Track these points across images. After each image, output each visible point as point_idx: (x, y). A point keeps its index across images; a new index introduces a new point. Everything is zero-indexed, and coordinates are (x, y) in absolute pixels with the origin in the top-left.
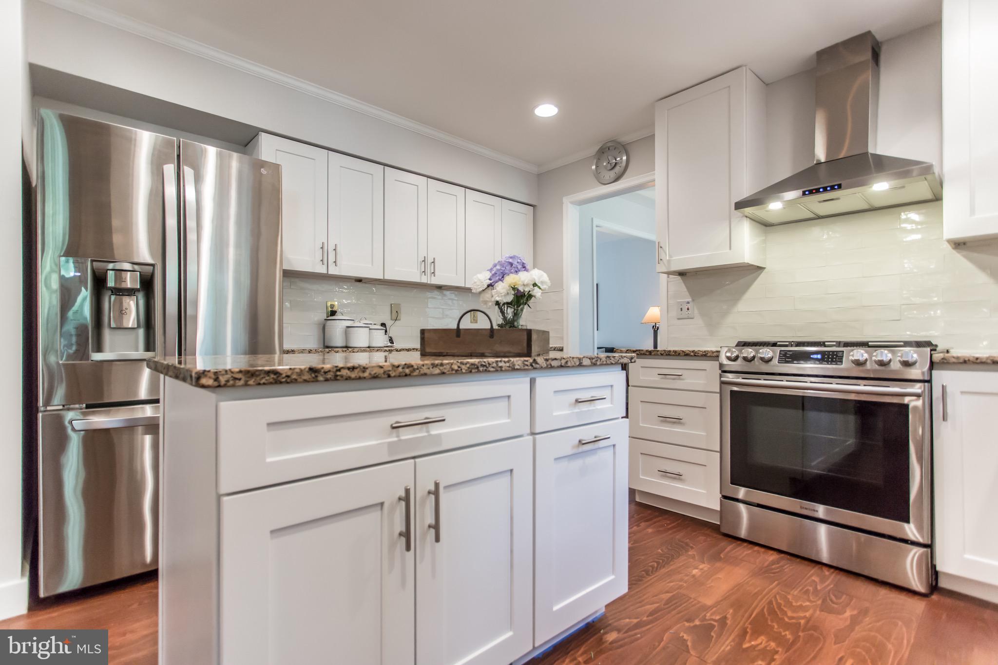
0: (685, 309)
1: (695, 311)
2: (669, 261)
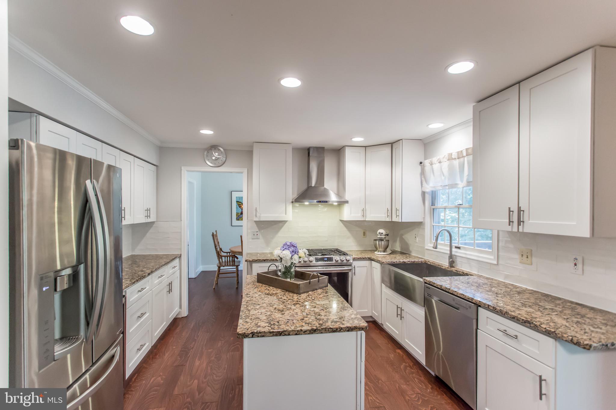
0: (256, 234)
1: (260, 236)
2: (260, 216)
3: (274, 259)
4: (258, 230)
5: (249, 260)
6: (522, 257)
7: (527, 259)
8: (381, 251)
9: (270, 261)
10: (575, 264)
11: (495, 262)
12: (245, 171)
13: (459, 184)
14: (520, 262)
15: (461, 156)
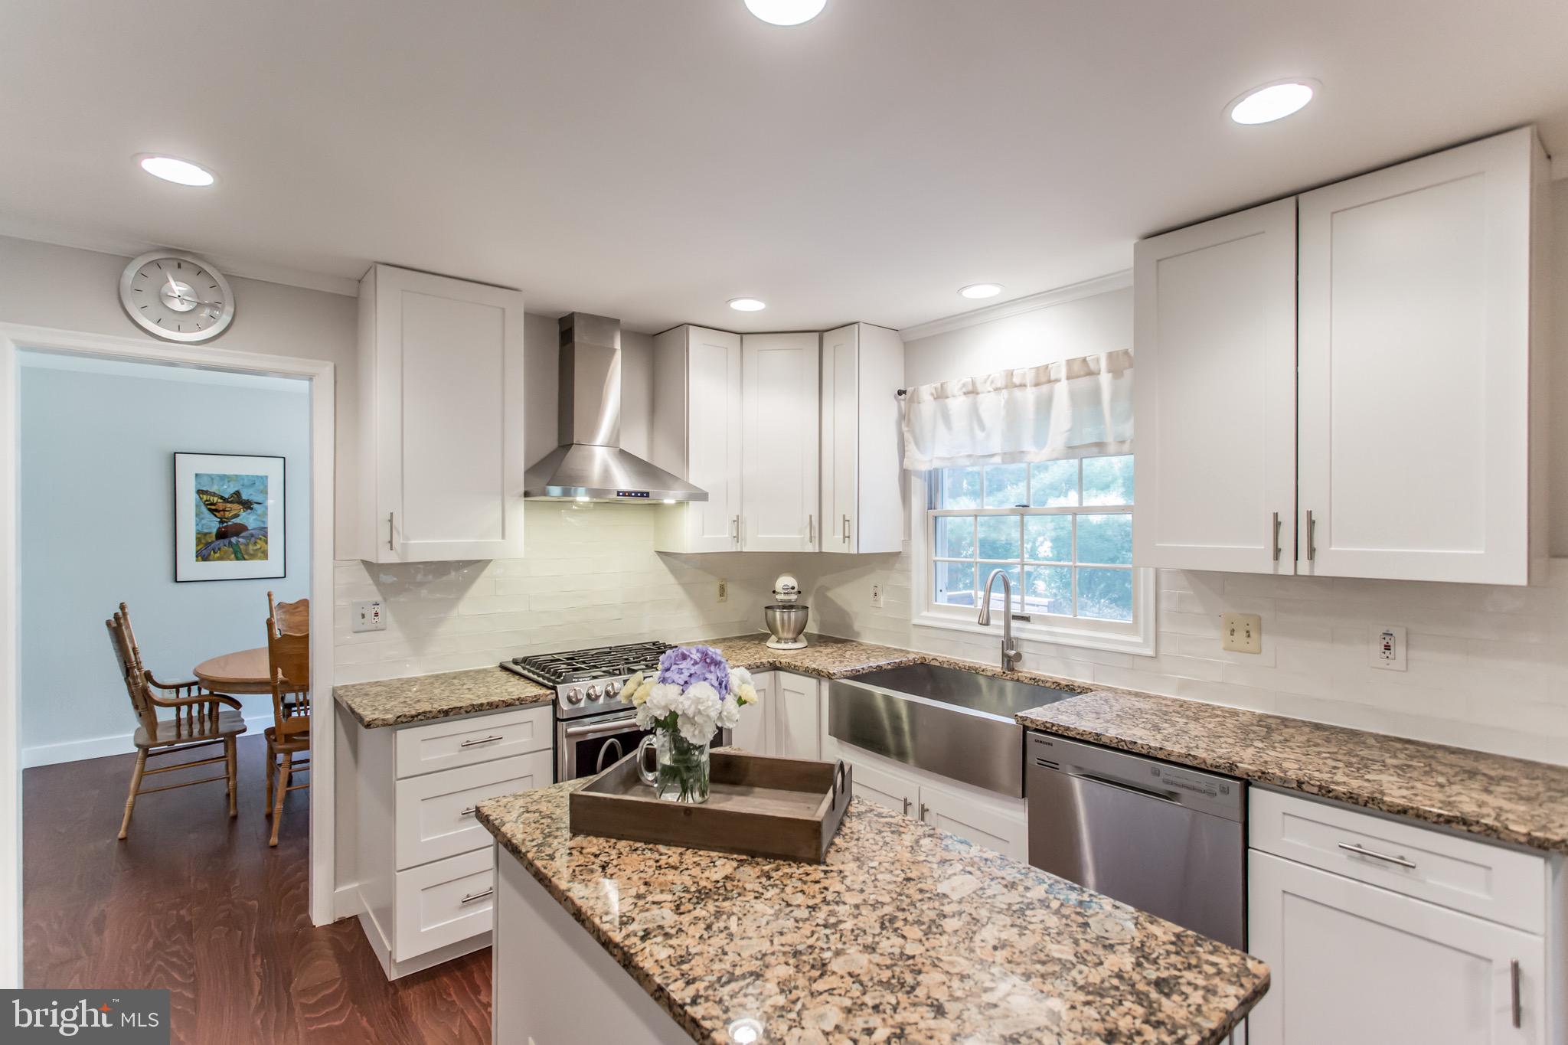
0: (370, 614)
1: (388, 617)
2: (404, 546)
3: (482, 705)
4: (378, 598)
5: (383, 720)
6: (1232, 635)
7: (1248, 640)
8: (788, 639)
9: (467, 712)
10: (1385, 646)
11: (1150, 652)
12: (326, 371)
13: (1028, 452)
14: (1225, 649)
15: (1044, 379)
